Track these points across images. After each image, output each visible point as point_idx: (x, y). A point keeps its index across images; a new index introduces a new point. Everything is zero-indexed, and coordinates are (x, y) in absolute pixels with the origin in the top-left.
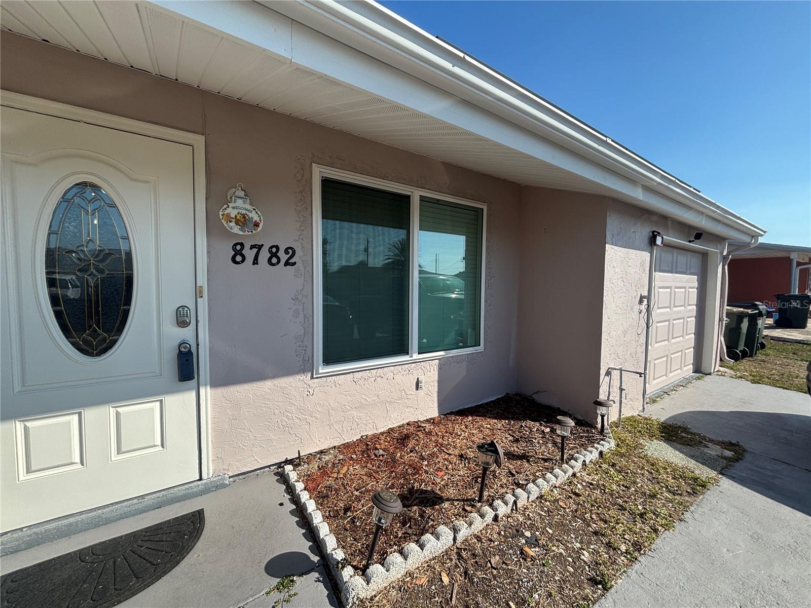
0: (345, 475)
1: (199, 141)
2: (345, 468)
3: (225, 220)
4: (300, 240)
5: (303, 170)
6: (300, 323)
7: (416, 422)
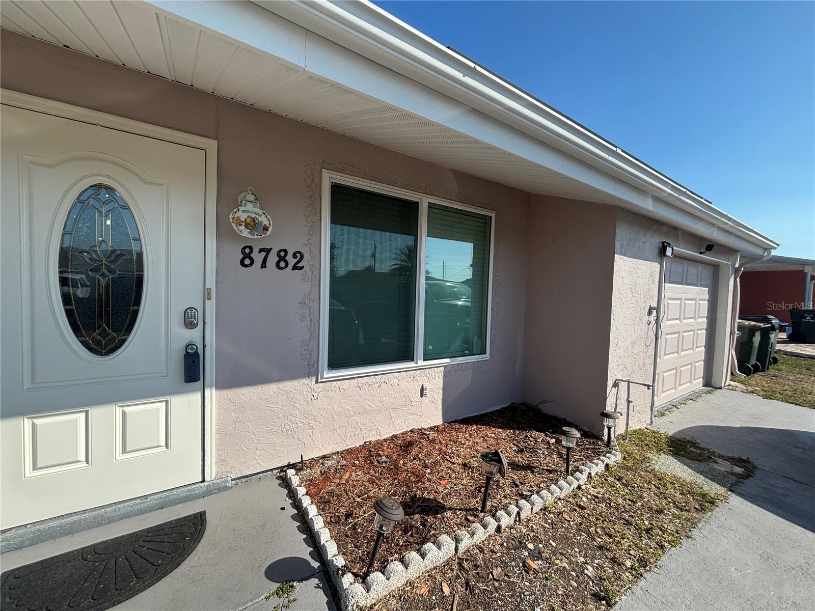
0: (347, 481)
1: (212, 145)
2: (348, 474)
3: (235, 224)
4: (308, 244)
5: (313, 175)
6: (306, 327)
7: (420, 430)
